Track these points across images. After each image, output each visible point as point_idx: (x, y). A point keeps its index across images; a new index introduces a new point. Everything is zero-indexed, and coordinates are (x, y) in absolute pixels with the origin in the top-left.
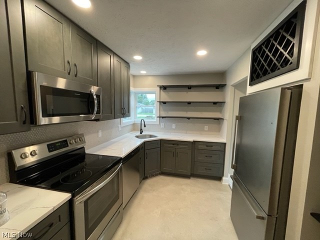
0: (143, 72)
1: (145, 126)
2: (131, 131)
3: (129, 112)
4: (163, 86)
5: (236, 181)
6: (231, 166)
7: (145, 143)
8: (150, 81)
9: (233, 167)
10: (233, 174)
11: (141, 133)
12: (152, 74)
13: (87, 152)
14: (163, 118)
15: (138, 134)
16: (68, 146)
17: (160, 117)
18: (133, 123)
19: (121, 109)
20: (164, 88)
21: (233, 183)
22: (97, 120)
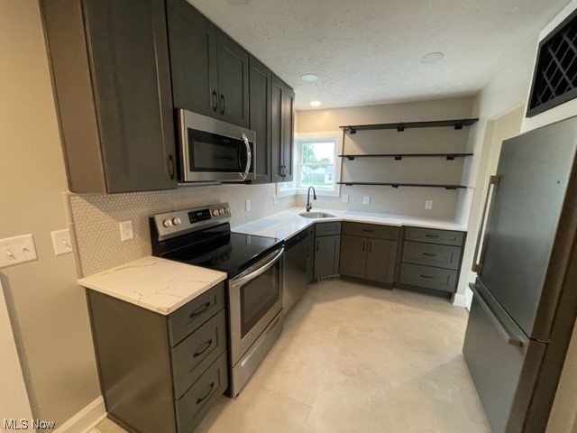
0: (315, 104)
1: (315, 198)
2: (292, 207)
3: (291, 173)
4: (350, 127)
5: (478, 292)
6: (471, 268)
7: (315, 224)
8: (326, 118)
9: (475, 268)
10: (474, 282)
11: (308, 210)
12: (330, 106)
13: (232, 230)
14: (347, 184)
15: (305, 211)
16: (210, 218)
17: (341, 183)
18: (294, 193)
19: (280, 167)
20: (352, 130)
21: (474, 297)
22: (248, 182)
